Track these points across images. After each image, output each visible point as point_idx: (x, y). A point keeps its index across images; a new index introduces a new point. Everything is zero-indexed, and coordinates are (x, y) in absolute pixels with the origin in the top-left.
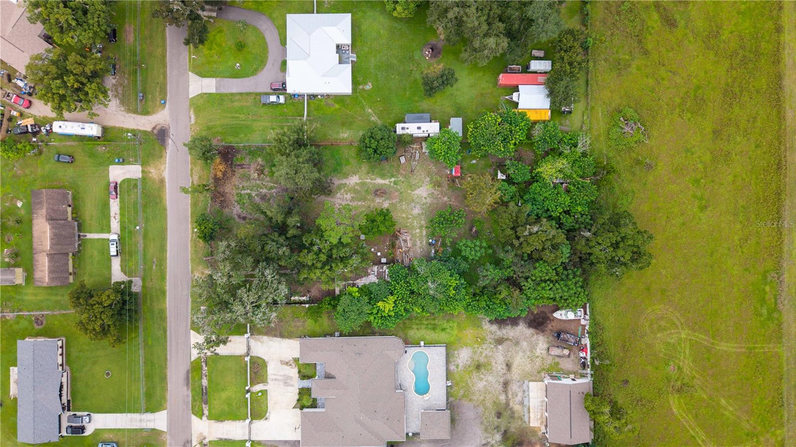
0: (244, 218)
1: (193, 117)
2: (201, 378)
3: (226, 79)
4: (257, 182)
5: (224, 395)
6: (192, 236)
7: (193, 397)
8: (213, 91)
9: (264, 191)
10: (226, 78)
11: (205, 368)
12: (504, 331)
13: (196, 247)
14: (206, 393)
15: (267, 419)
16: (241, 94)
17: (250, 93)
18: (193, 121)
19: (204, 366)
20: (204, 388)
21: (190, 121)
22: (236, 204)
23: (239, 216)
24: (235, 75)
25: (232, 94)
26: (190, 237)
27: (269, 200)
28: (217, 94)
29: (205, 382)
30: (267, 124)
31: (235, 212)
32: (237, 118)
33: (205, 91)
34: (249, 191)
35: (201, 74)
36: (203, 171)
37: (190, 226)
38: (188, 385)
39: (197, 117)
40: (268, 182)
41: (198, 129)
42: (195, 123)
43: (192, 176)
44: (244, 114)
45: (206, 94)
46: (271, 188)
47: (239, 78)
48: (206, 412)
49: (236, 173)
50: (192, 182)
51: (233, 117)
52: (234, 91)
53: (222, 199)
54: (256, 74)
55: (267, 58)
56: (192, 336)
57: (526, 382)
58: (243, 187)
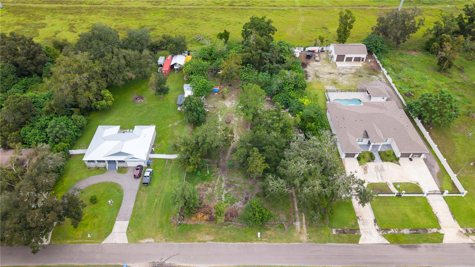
0: (247, 199)
1: (147, 240)
2: (403, 234)
3: (120, 213)
4: (215, 189)
5: (412, 215)
6: (265, 241)
7: (425, 241)
8: (127, 223)
9: (223, 185)
10: (118, 212)
11: (392, 231)
12: (311, 75)
13: (275, 238)
14: (417, 230)
15: (417, 183)
16: (136, 201)
17: (138, 194)
18: (152, 240)
19: (390, 232)
20: (412, 232)
21: (151, 243)
22: (234, 205)
23: (245, 203)
24: (118, 205)
25: (135, 208)
26: (266, 243)
27: (230, 181)
28: (131, 219)
29: (406, 231)
30: (167, 182)
31: (241, 206)
32: (157, 204)
33: (125, 229)
34: (223, 196)
35: (107, 233)
36: (202, 231)
37: (255, 243)
38: (416, 247)
39: (148, 237)
40: (216, 182)
41: (160, 236)
42: (154, 238)
43: (206, 241)
44: (154, 199)
45: (128, 229)
46: (221, 180)
47: (121, 202)
48: (435, 230)
49: (206, 204)
50: (212, 241)
51: (156, 207)
52: (132, 206)
53: (229, 215)
54: (123, 191)
55: (111, 182)
56: (364, 243)
57: (337, 68)
58: (219, 200)
